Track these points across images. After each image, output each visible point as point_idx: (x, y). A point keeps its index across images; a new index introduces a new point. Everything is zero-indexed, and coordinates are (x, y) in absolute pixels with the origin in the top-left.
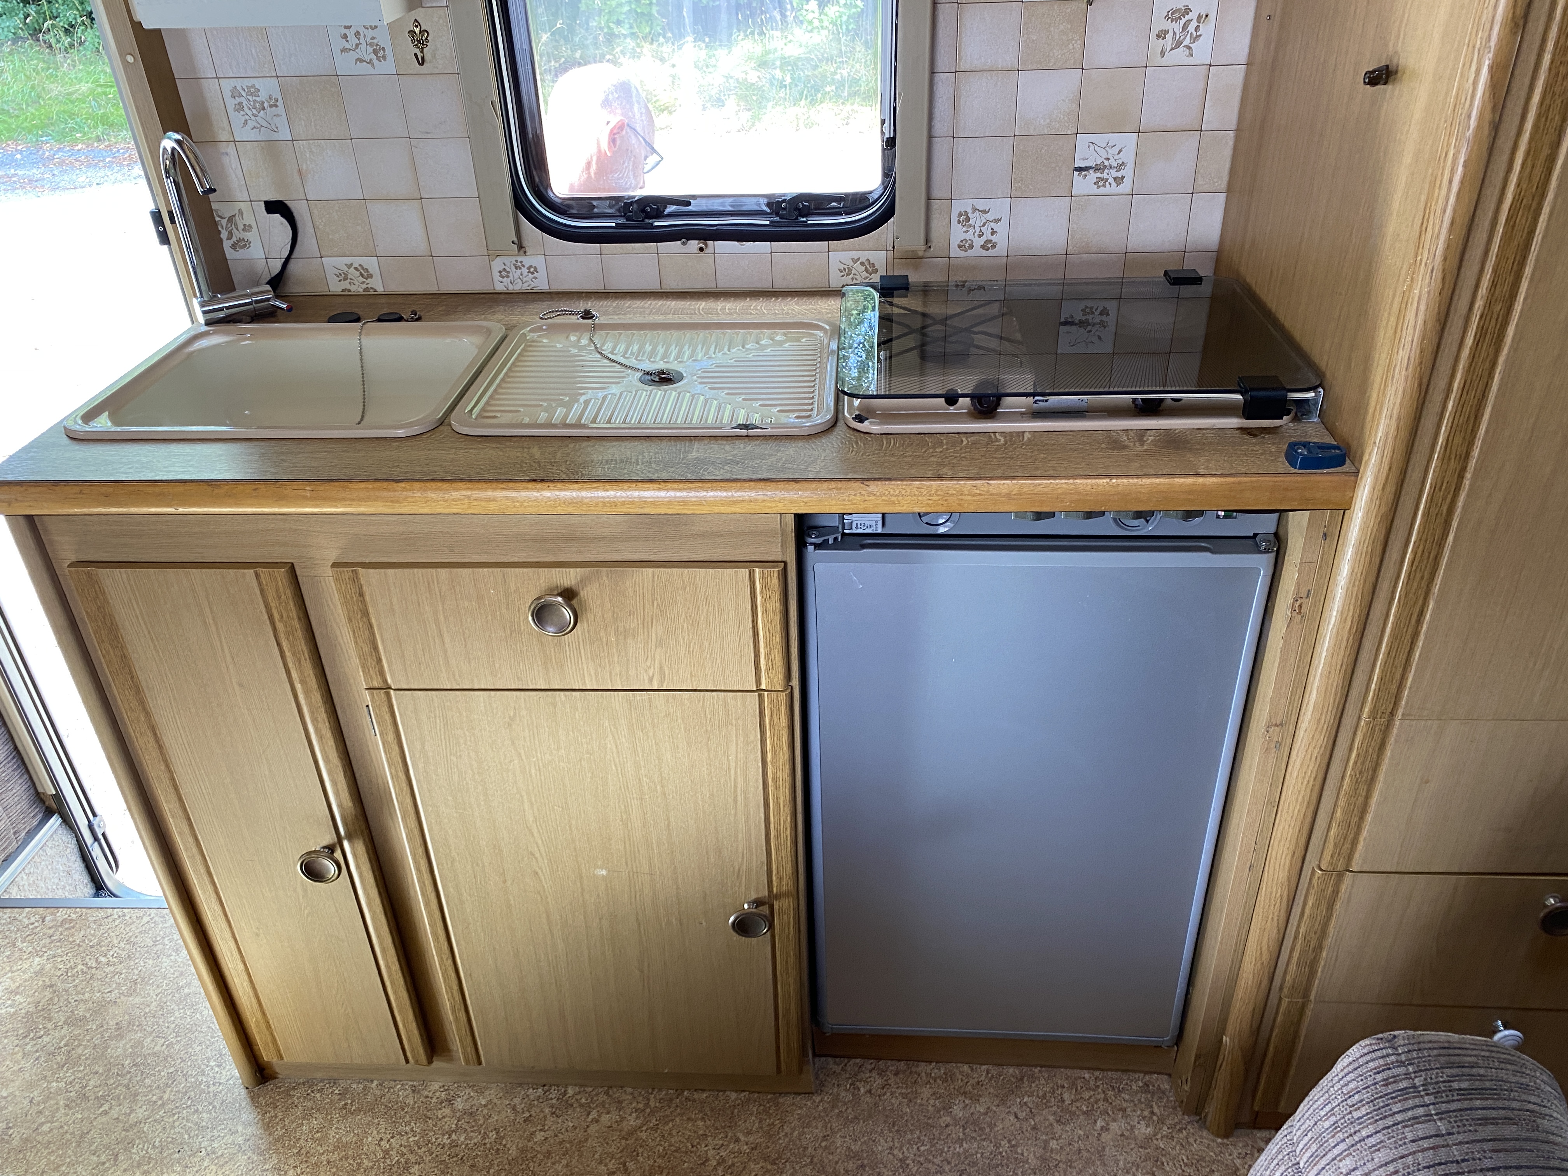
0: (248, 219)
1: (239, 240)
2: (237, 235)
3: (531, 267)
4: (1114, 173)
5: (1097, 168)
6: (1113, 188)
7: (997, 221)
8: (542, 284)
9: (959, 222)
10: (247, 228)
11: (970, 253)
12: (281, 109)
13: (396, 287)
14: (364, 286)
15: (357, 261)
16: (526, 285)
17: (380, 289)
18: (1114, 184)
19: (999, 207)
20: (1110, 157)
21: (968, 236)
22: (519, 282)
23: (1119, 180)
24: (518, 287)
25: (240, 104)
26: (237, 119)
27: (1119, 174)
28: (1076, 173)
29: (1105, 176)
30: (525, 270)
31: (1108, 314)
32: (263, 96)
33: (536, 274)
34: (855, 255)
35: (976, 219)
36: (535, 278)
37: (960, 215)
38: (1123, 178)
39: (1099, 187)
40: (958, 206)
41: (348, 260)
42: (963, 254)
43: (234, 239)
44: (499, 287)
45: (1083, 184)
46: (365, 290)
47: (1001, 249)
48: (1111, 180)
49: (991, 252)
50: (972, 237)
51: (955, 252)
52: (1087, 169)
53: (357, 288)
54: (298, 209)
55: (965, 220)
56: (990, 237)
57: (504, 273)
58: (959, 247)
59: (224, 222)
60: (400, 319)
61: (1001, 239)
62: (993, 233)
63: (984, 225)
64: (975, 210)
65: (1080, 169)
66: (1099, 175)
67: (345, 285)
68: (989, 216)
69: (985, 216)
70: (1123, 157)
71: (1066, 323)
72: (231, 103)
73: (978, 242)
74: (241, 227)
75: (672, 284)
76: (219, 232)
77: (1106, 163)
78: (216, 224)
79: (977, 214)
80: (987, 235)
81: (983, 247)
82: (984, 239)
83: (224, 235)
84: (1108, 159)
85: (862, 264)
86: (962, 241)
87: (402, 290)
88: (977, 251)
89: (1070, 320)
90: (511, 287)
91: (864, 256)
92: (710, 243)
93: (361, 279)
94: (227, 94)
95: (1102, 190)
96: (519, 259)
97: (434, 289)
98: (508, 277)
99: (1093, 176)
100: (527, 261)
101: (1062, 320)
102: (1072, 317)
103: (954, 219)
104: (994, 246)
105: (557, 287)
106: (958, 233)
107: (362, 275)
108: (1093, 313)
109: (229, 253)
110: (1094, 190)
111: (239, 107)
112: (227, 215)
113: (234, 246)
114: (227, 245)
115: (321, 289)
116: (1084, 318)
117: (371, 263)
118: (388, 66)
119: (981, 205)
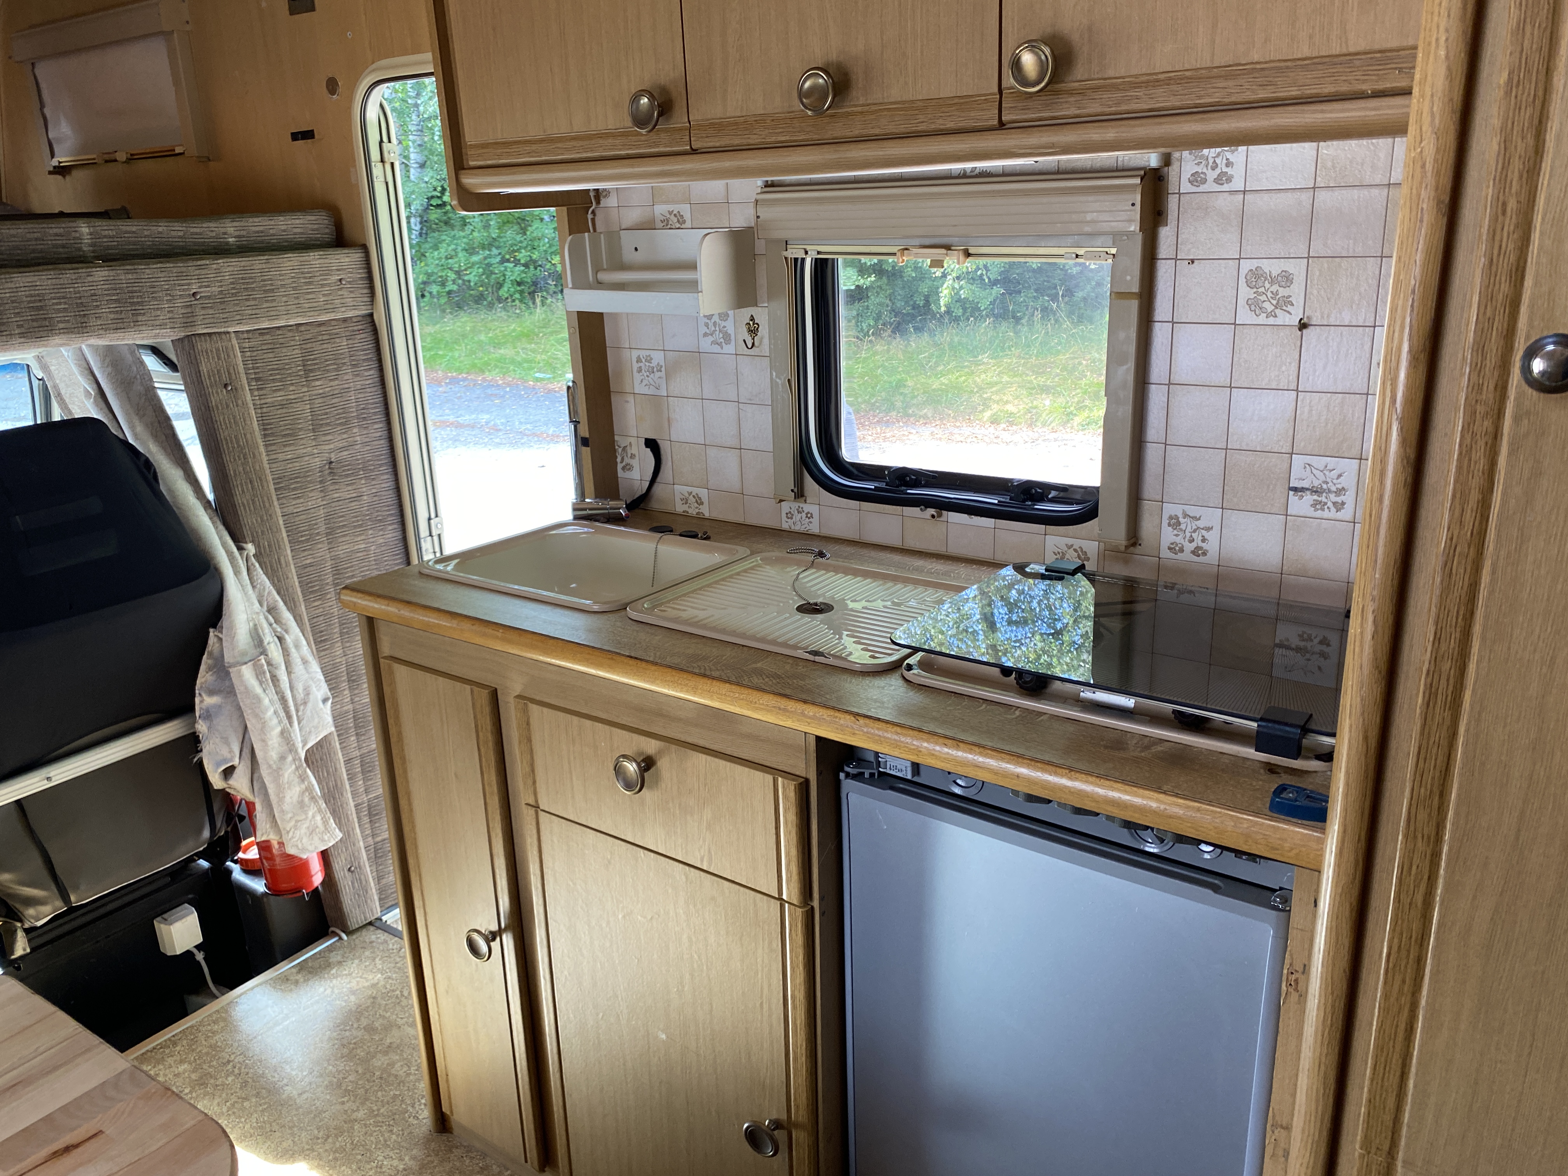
0: (634, 450)
1: (627, 464)
2: (627, 460)
3: (808, 513)
4: (1332, 497)
5: (1315, 491)
6: (1333, 514)
7: (1209, 529)
8: (815, 529)
9: (1169, 525)
10: (633, 456)
11: (1180, 556)
12: (663, 374)
13: (716, 515)
14: (697, 511)
15: (695, 490)
16: (803, 527)
17: (707, 515)
18: (1333, 509)
19: (1210, 517)
20: (1329, 480)
21: (1179, 540)
22: (798, 524)
23: (1340, 506)
24: (797, 528)
25: (640, 367)
26: (637, 377)
27: (1339, 499)
28: (1291, 493)
29: (1324, 500)
30: (804, 515)
31: (1328, 645)
32: (654, 364)
33: (811, 520)
34: (1070, 541)
35: (1187, 525)
36: (811, 522)
37: (1171, 518)
38: (1343, 503)
39: (1317, 510)
40: (1169, 509)
41: (690, 489)
42: (1172, 555)
43: (624, 463)
44: (785, 526)
45: (1300, 505)
46: (698, 513)
47: (1212, 558)
48: (1330, 504)
49: (1201, 559)
50: (1182, 541)
51: (1165, 553)
52: (1303, 490)
53: (693, 511)
54: (664, 447)
55: (1175, 522)
56: (1201, 544)
57: (790, 515)
58: (1170, 548)
59: (620, 450)
60: (695, 536)
61: (1212, 547)
62: (1204, 540)
63: (1195, 531)
64: (1186, 515)
65: (1295, 489)
66: (1315, 497)
67: (685, 508)
68: (1200, 524)
69: (1197, 523)
70: (1343, 482)
71: (1281, 646)
72: (636, 366)
73: (1189, 547)
74: (629, 455)
75: (912, 543)
76: (616, 457)
77: (1325, 486)
78: (615, 451)
79: (1187, 520)
80: (1198, 542)
81: (1193, 552)
82: (1194, 545)
83: (619, 460)
84: (1327, 483)
85: (1075, 550)
86: (1172, 544)
87: (721, 517)
88: (1186, 556)
89: (1286, 643)
90: (793, 527)
91: (1077, 543)
92: (944, 512)
93: (696, 505)
94: (634, 360)
95: (1319, 514)
96: (801, 505)
97: (741, 520)
98: (792, 518)
99: (1309, 498)
100: (807, 508)
101: (1277, 641)
102: (1288, 640)
103: (1165, 522)
104: (1204, 554)
105: (826, 532)
106: (1168, 536)
107: (697, 502)
108: (1312, 640)
109: (620, 473)
110: (1311, 512)
111: (640, 370)
112: (623, 446)
113: (623, 468)
114: (620, 466)
115: (670, 509)
116: (1302, 644)
117: (703, 493)
118: (730, 349)
119: (1193, 511)
